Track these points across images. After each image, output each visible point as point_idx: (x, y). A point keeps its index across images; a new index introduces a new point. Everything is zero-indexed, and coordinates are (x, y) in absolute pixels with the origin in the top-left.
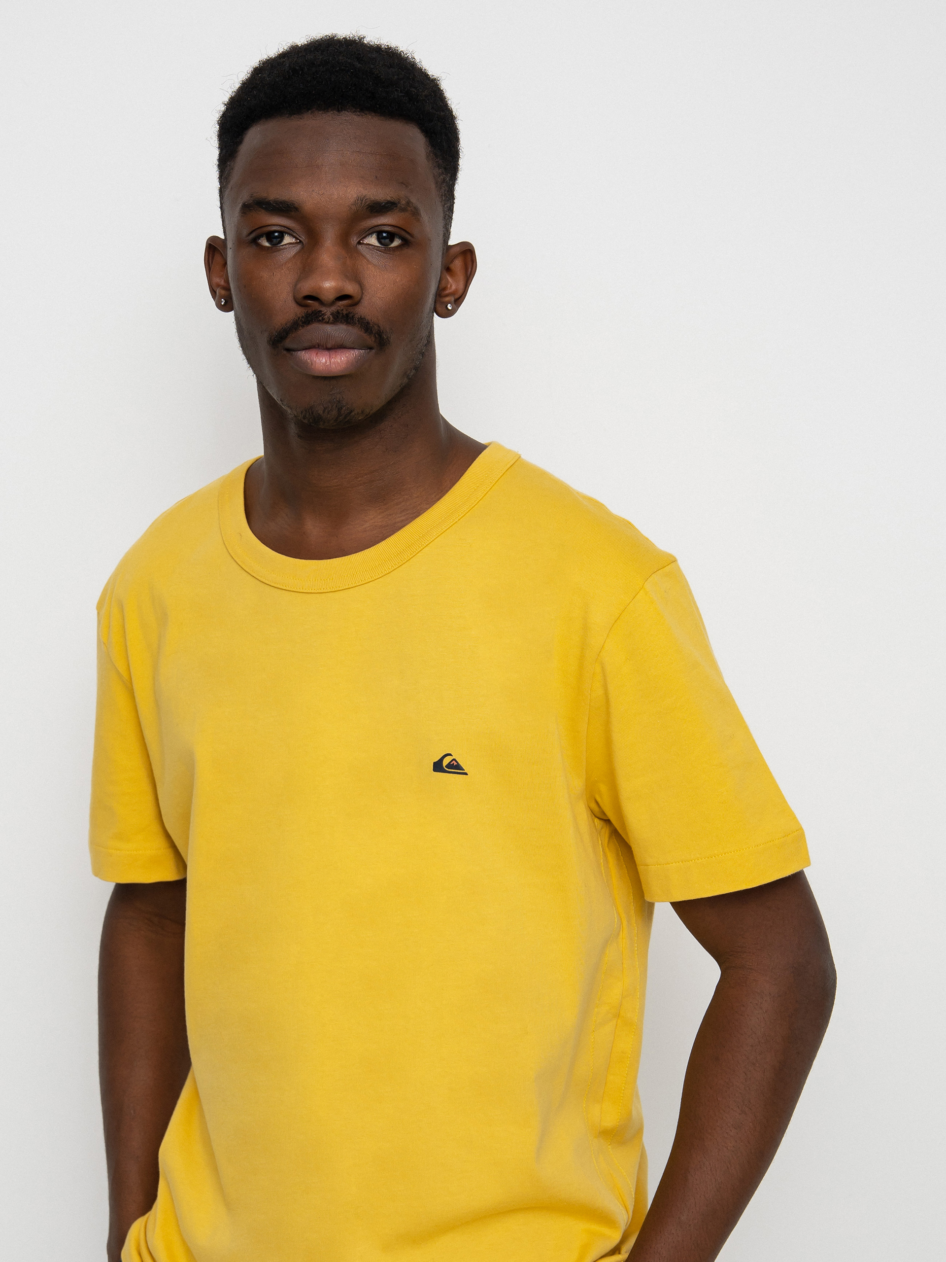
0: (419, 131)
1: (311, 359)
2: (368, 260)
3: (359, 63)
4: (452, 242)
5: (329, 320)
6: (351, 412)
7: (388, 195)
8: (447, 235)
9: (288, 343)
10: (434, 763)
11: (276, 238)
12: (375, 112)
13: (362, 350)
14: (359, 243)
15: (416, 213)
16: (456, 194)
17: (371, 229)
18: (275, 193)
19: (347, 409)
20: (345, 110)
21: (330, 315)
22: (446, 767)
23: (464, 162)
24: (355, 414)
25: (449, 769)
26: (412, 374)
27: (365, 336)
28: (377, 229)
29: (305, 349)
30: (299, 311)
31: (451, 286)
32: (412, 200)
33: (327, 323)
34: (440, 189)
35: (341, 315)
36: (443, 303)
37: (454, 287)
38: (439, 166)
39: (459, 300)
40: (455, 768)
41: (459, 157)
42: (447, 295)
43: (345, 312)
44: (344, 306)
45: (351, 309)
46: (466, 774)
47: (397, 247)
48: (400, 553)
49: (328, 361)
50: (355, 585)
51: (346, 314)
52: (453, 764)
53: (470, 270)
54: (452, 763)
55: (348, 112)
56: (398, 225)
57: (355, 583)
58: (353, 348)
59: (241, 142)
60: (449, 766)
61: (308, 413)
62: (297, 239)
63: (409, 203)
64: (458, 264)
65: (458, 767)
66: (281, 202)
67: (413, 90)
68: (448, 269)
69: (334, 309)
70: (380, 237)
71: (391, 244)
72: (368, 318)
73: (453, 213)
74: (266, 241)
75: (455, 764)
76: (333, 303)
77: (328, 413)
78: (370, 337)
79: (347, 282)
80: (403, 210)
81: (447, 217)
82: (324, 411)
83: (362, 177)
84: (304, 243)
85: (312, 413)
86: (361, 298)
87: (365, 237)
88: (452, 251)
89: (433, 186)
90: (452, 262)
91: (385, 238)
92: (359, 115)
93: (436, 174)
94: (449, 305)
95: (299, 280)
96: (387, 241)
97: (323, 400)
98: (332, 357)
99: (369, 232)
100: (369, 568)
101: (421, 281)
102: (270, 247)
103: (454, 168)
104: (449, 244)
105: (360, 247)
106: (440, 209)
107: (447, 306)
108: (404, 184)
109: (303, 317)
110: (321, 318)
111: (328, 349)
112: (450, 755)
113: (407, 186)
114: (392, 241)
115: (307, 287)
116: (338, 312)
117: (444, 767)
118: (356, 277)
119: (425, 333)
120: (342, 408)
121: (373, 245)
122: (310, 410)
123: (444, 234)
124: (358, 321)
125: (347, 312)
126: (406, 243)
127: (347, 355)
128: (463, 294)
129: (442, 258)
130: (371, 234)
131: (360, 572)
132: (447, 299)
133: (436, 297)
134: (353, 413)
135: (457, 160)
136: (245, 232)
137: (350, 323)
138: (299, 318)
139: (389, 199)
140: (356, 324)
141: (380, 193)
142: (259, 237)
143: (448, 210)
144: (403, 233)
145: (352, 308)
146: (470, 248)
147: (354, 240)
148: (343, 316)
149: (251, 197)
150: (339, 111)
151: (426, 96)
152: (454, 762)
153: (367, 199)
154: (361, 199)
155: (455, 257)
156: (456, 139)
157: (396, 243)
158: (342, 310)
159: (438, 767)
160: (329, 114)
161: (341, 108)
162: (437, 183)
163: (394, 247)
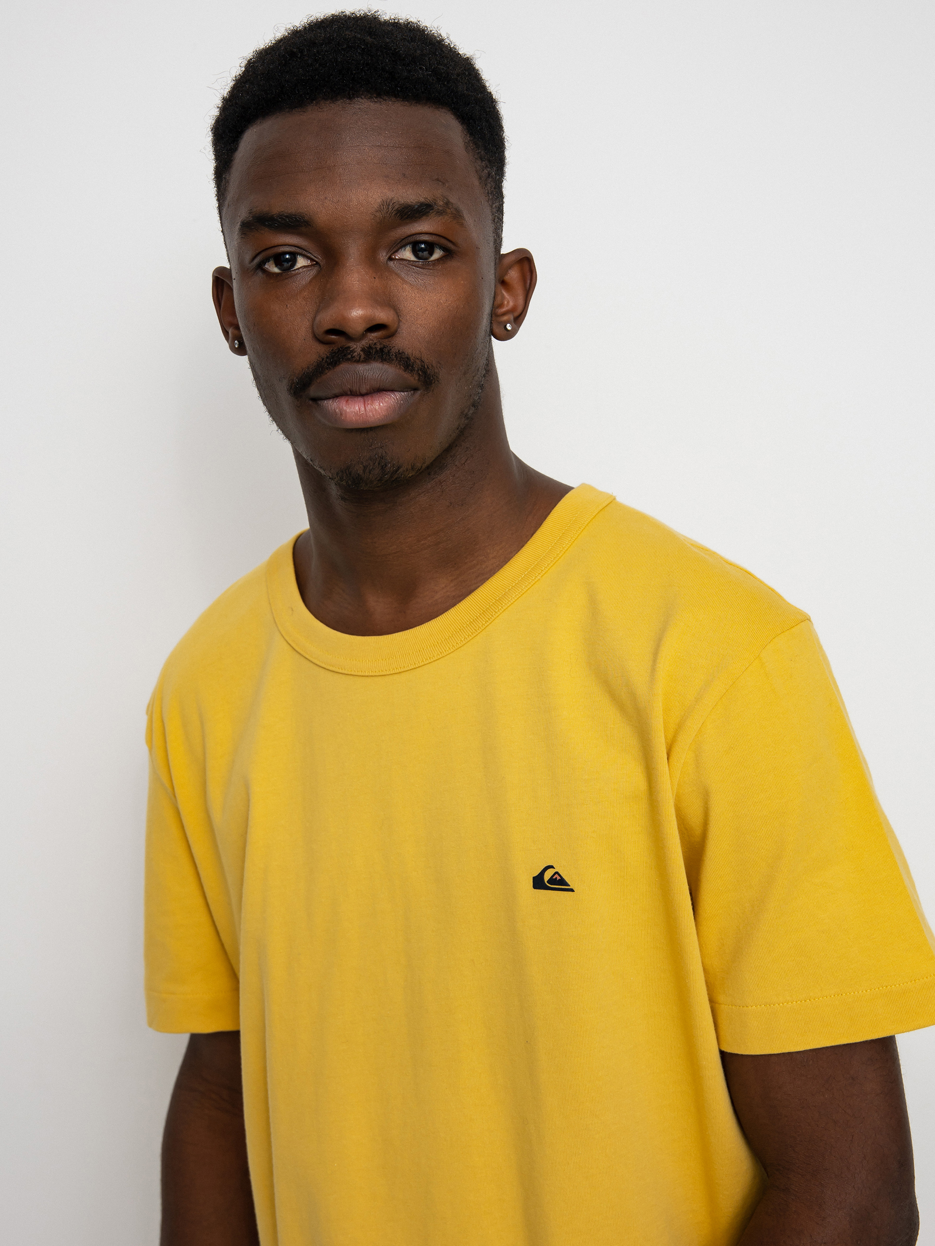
0: (453, 117)
1: (339, 408)
2: (403, 279)
3: (371, 37)
4: (504, 250)
5: (360, 357)
6: (399, 468)
7: (420, 195)
8: (498, 242)
9: (313, 391)
10: (534, 878)
11: (285, 261)
12: (396, 96)
13: (403, 392)
14: (390, 259)
15: (457, 216)
16: (505, 191)
17: (403, 239)
18: (279, 205)
19: (393, 466)
20: (357, 97)
21: (361, 351)
22: (548, 882)
23: (511, 154)
24: (404, 471)
25: (551, 885)
26: (471, 412)
27: (406, 375)
28: (412, 239)
29: (336, 396)
30: (322, 350)
31: (508, 302)
32: (451, 200)
33: (358, 361)
34: (486, 185)
35: (374, 350)
36: (500, 323)
37: (511, 304)
38: (482, 159)
39: (519, 318)
40: (559, 883)
41: (505, 148)
42: (504, 314)
43: (379, 347)
44: (376, 337)
45: (386, 342)
46: (572, 890)
47: (438, 260)
48: (474, 621)
49: (363, 409)
50: (423, 663)
51: (380, 349)
52: (556, 878)
53: (529, 282)
54: (554, 877)
55: (362, 98)
56: (437, 233)
57: (423, 661)
58: (393, 391)
59: (236, 149)
60: (552, 881)
61: (345, 474)
62: (312, 260)
63: (447, 203)
64: (513, 275)
65: (562, 882)
66: (287, 217)
67: (442, 67)
68: (503, 283)
69: (364, 343)
70: (417, 248)
71: (430, 258)
72: (409, 351)
73: (503, 215)
74: (274, 266)
75: (559, 878)
76: (363, 336)
77: (370, 473)
78: (413, 376)
79: (379, 307)
80: (440, 213)
81: (496, 220)
82: (364, 471)
83: (387, 176)
84: (322, 264)
85: (350, 474)
86: (398, 327)
87: (397, 251)
88: (507, 261)
89: (476, 182)
90: (506, 273)
91: (422, 250)
92: (375, 102)
93: (478, 168)
94: (508, 325)
95: (317, 312)
96: (426, 253)
97: (362, 458)
98: (368, 404)
99: (401, 244)
100: (438, 643)
101: (472, 298)
102: (279, 273)
103: (500, 160)
104: (501, 253)
105: (391, 264)
106: (487, 211)
107: (506, 326)
108: (440, 181)
109: (327, 357)
110: (349, 356)
111: (362, 395)
112: (552, 867)
113: (444, 184)
114: (431, 253)
115: (327, 318)
116: (370, 347)
117: (546, 881)
118: (389, 302)
119: (482, 362)
120: (386, 466)
121: (409, 260)
122: (347, 471)
123: (495, 240)
124: (396, 356)
125: (382, 346)
126: (449, 254)
127: (387, 399)
128: (523, 311)
129: (495, 269)
130: (404, 246)
131: (427, 648)
132: (505, 318)
133: (492, 317)
134: (401, 470)
135: (503, 152)
136: (248, 257)
137: (385, 360)
138: (323, 359)
139: (422, 200)
140: (393, 360)
141: (411, 195)
142: (266, 260)
143: (498, 211)
144: (443, 241)
145: (387, 340)
146: (528, 256)
147: (383, 256)
148: (377, 351)
149: (250, 213)
150: (350, 98)
151: (458, 75)
152: (556, 876)
153: (395, 203)
154: (386, 204)
155: (510, 267)
156: (501, 127)
157: (437, 254)
158: (375, 344)
159: (538, 883)
160: (339, 102)
161: (353, 94)
162: (480, 178)
163: (435, 260)
